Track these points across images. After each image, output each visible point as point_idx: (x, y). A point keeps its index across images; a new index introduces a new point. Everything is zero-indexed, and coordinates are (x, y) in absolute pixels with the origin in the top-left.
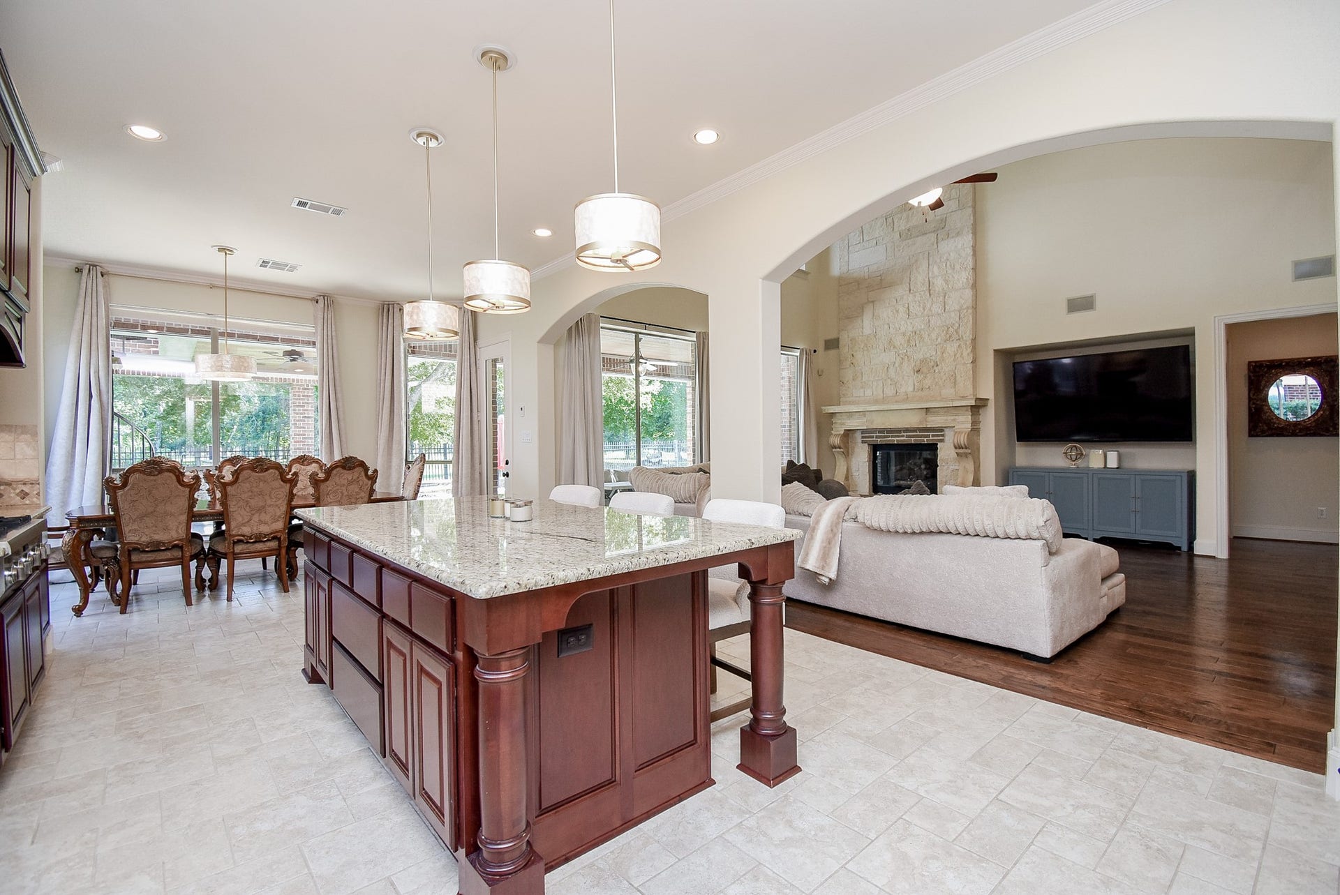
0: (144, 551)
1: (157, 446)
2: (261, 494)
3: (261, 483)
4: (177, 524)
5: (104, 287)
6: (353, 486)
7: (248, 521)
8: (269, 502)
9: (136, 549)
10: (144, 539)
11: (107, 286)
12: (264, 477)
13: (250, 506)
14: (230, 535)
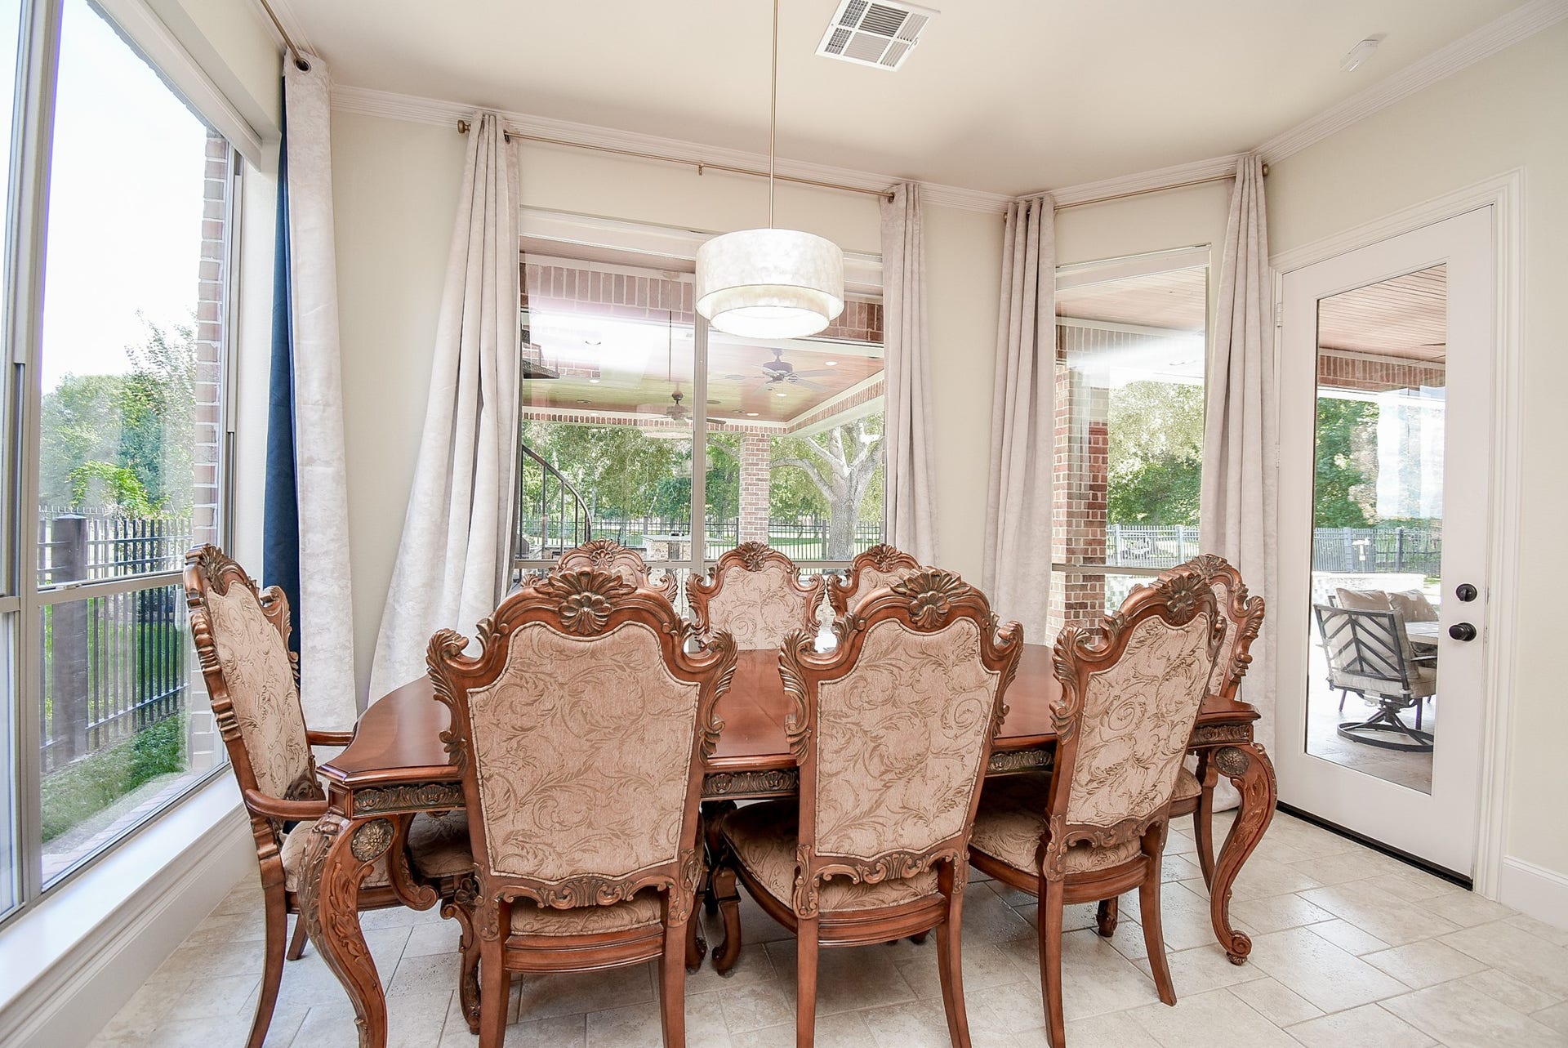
0: (551, 910)
1: (593, 514)
2: (920, 709)
3: (927, 672)
4: (655, 815)
5: (510, 165)
7: (870, 811)
8: (940, 740)
9: (525, 904)
10: (552, 869)
11: (514, 165)
12: (936, 644)
13: (882, 757)
14: (813, 859)
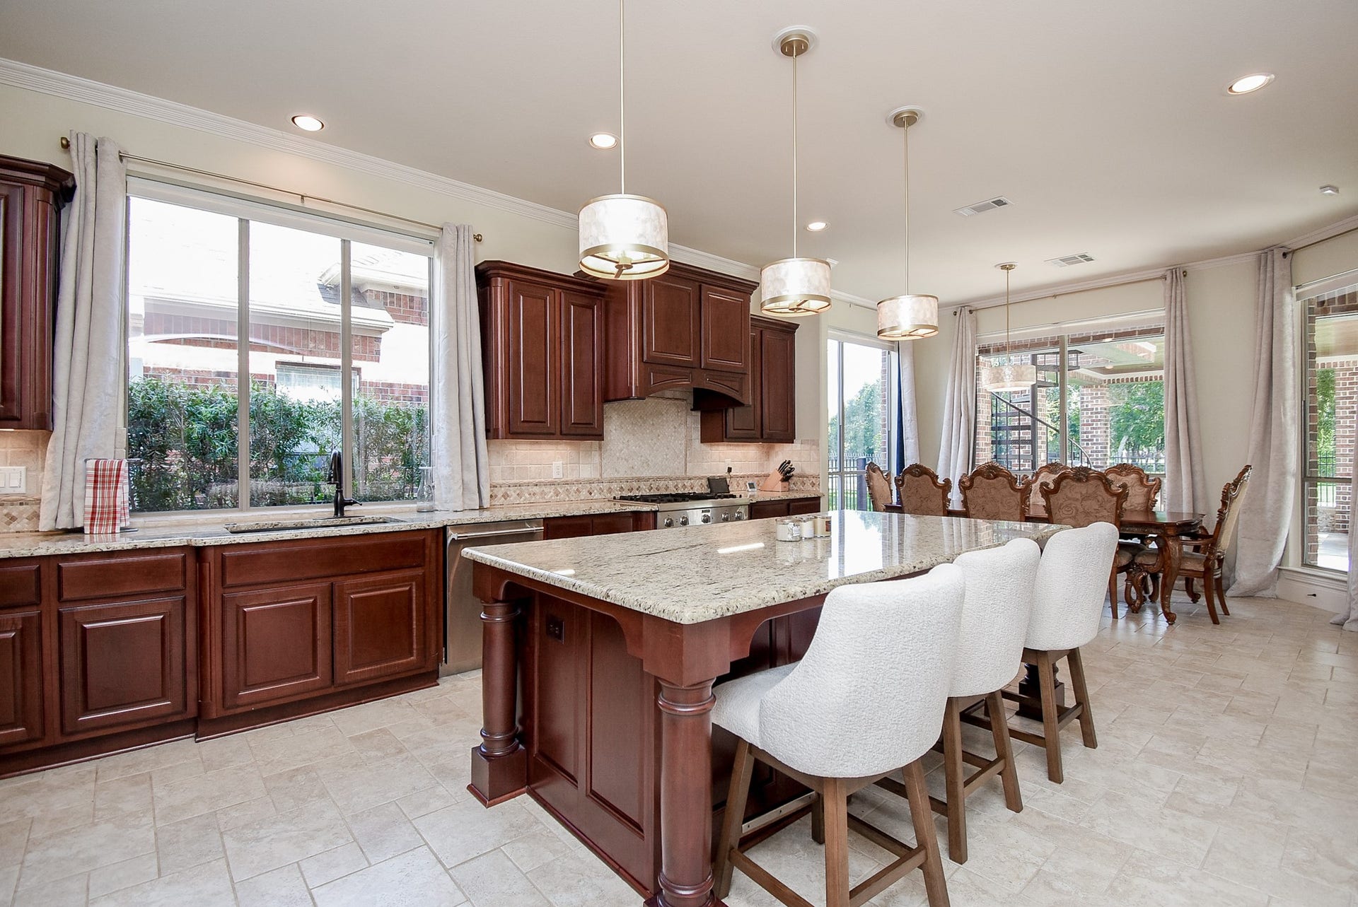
5: (972, 321)
6: (1089, 502)
12: (993, 483)
